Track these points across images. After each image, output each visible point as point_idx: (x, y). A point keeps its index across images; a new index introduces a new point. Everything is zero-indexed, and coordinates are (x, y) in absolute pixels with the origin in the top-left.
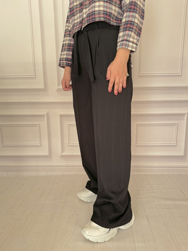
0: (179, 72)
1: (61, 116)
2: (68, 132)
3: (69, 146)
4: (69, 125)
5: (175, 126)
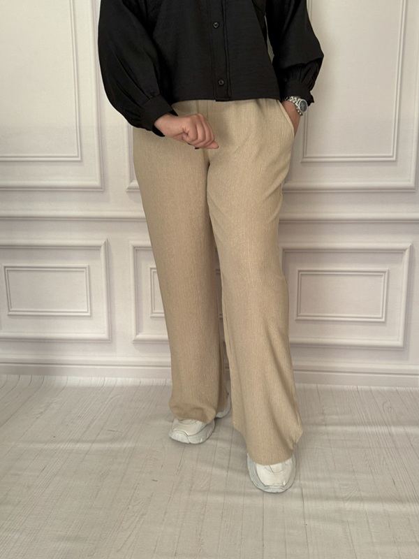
0: (391, 154)
1: (136, 249)
2: (150, 286)
3: (151, 317)
4: (153, 270)
5: (383, 278)
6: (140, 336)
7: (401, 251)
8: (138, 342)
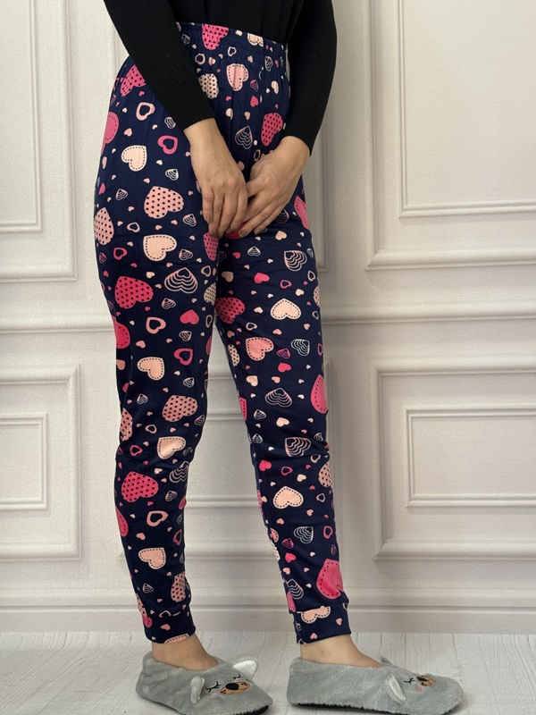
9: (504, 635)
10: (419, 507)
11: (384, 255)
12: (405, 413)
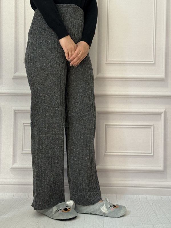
0: (152, 60)
1: (16, 112)
2: (22, 134)
3: (22, 153)
4: (24, 125)
5: (151, 129)
6: (15, 165)
7: (159, 114)
8: (13, 169)
9: (132, 195)
10: (108, 155)
11: (100, 75)
12: (105, 125)
